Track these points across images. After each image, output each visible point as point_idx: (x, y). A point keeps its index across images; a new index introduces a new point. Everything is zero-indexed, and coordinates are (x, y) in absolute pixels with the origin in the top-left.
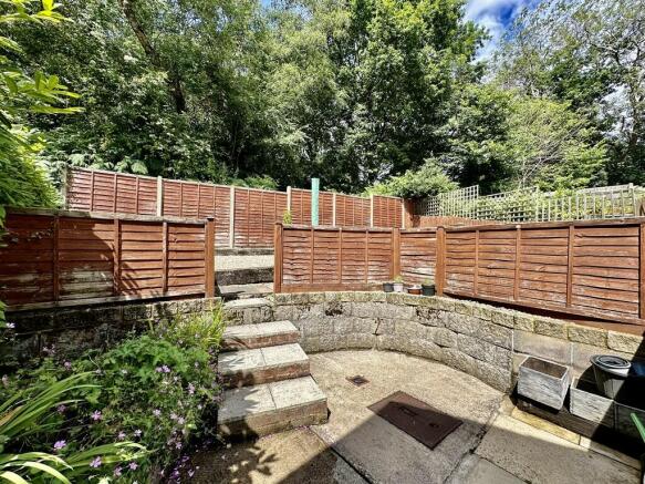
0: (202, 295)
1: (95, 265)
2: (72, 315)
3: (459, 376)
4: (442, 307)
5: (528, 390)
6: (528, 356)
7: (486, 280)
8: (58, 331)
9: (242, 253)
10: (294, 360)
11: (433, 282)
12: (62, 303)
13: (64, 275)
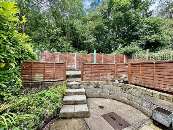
0: (63, 81)
1: (39, 73)
2: (34, 84)
3: (135, 110)
4: (129, 88)
5: (156, 118)
6: (157, 106)
7: (144, 80)
8: (31, 88)
9: (78, 70)
10: (82, 99)
11: (127, 80)
12: (33, 81)
13: (33, 75)
